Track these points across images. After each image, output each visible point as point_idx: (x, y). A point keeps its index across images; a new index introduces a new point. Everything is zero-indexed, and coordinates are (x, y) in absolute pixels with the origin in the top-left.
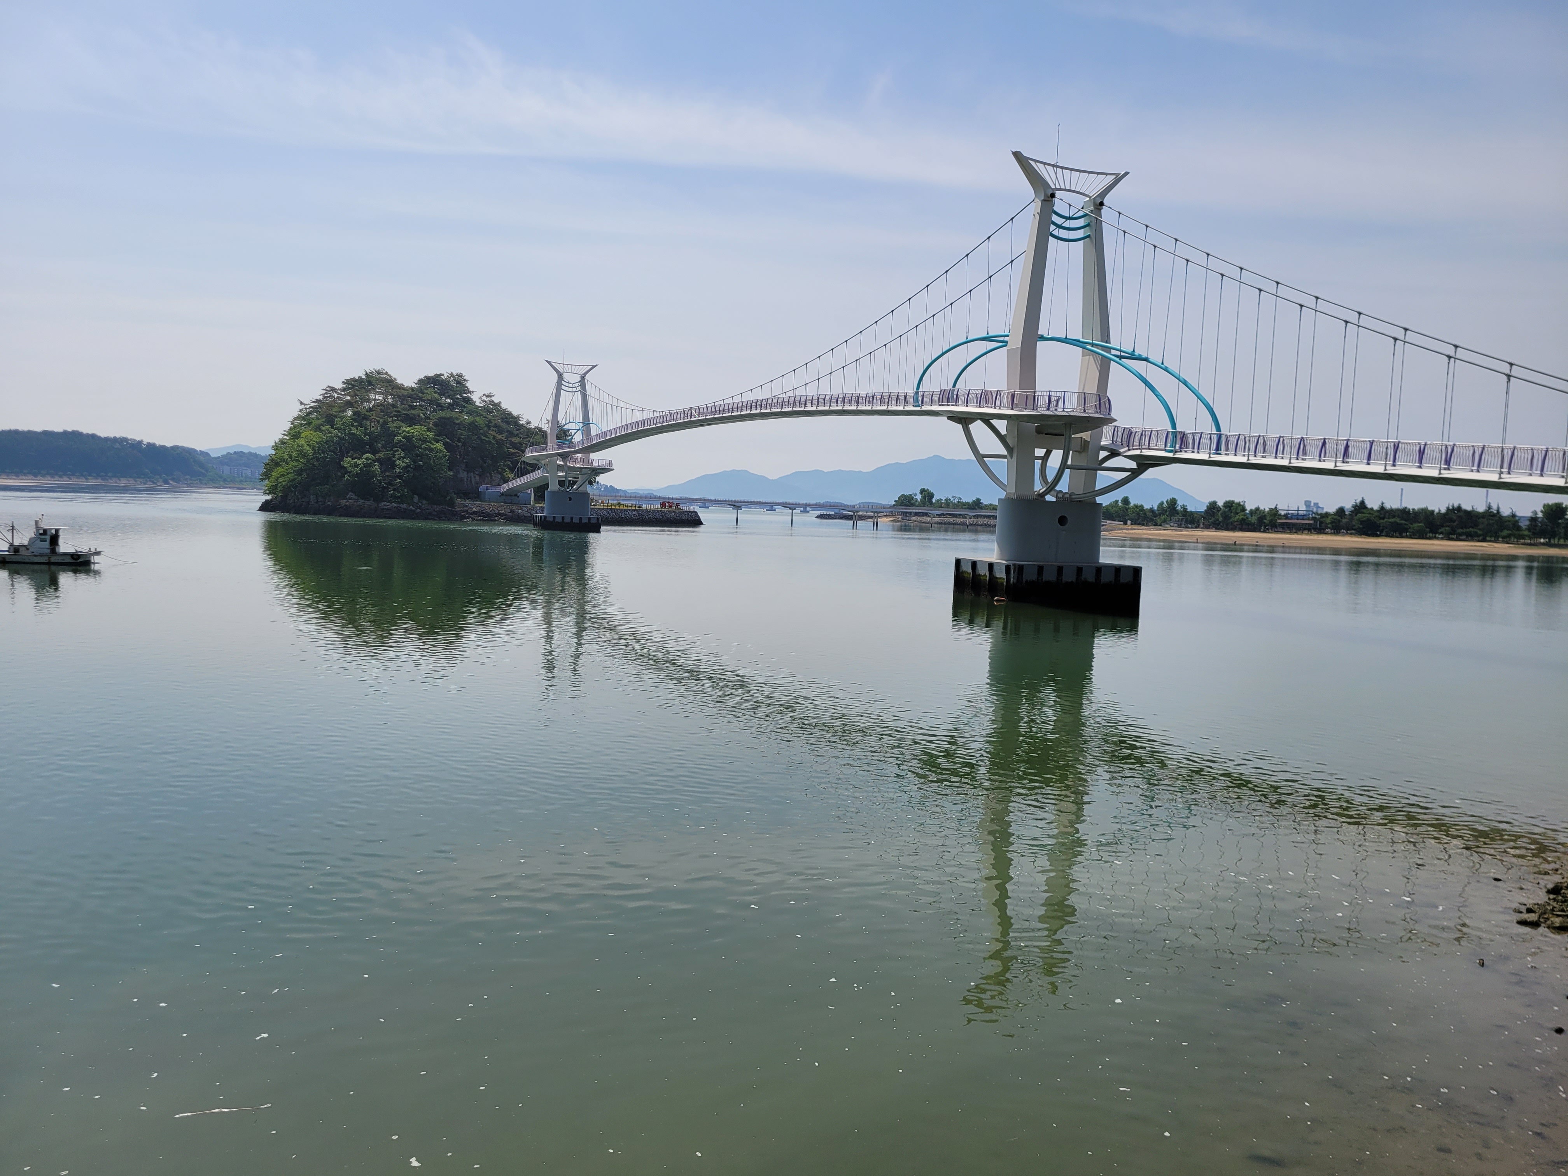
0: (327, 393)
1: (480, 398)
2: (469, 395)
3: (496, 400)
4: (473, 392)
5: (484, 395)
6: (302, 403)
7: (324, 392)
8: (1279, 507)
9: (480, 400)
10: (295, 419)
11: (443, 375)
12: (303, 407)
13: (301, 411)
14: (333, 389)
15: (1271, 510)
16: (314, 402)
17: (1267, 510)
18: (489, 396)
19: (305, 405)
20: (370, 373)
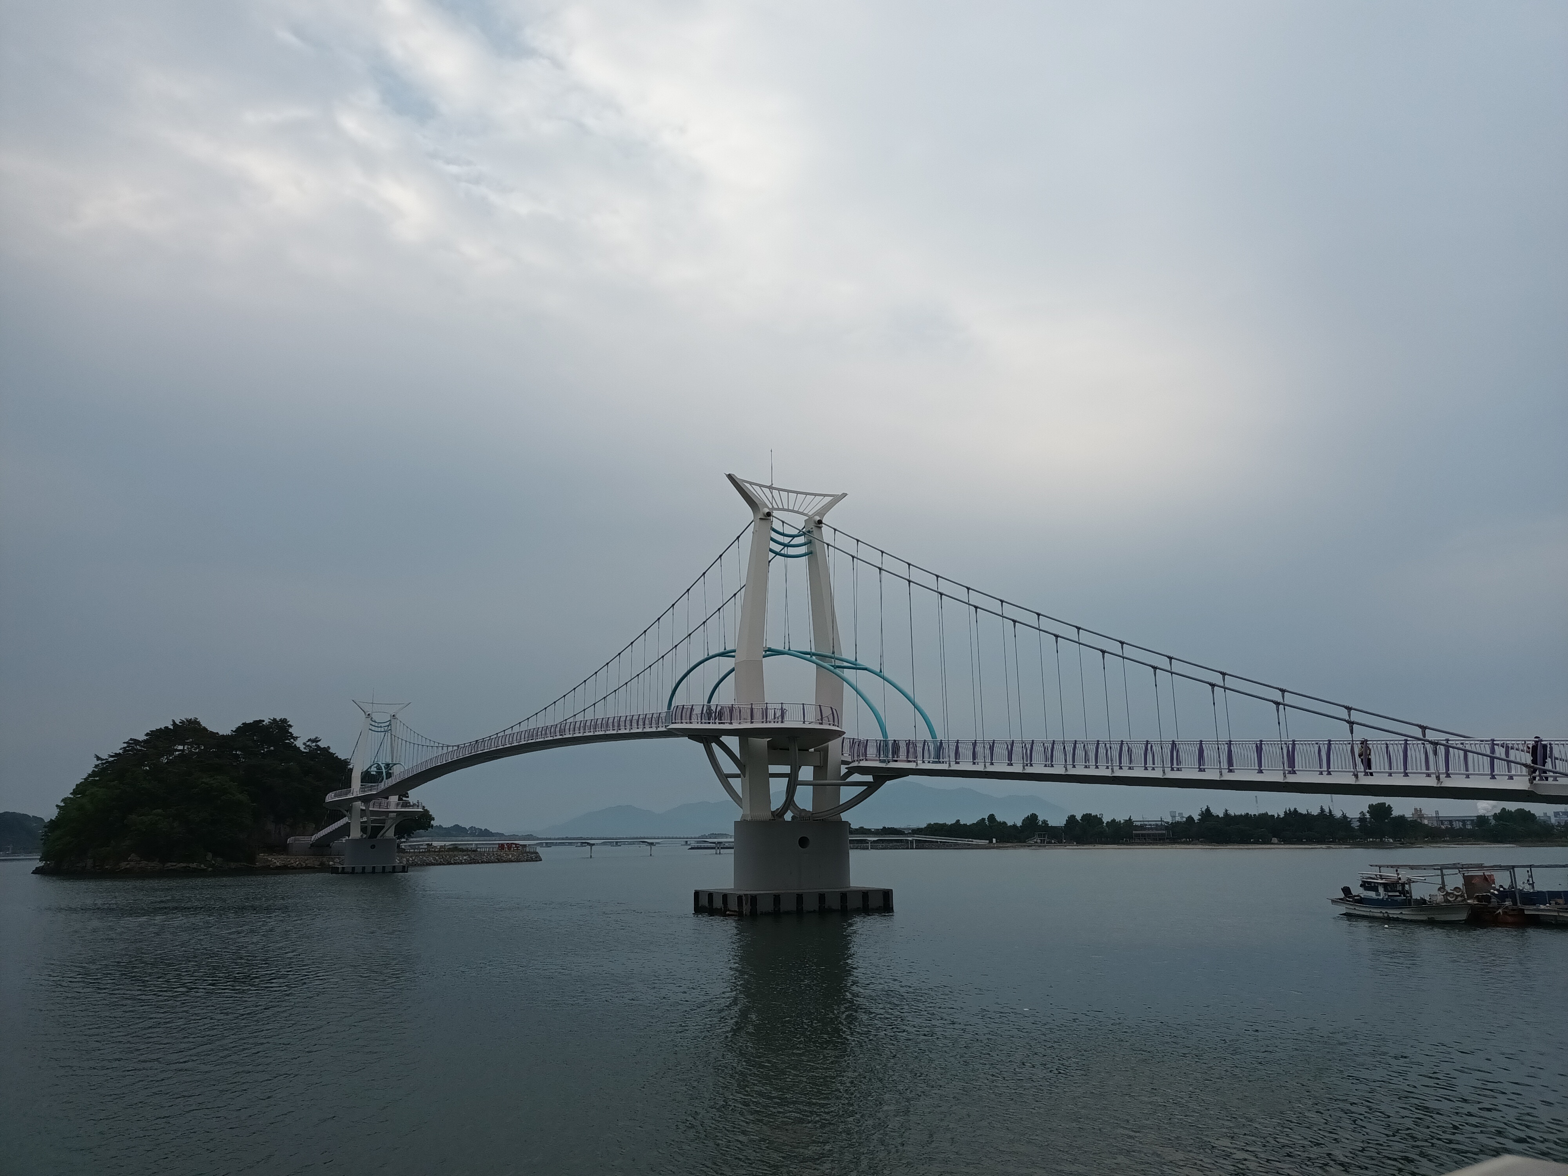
0: (128, 747)
1: (304, 744)
2: (292, 740)
3: (322, 744)
4: (297, 737)
5: (309, 740)
6: (98, 758)
7: (125, 745)
8: (1133, 819)
9: (304, 746)
10: (90, 776)
11: (264, 721)
12: (99, 762)
13: (96, 766)
14: (136, 742)
15: (1126, 821)
16: (112, 756)
17: (1122, 822)
18: (316, 740)
19: (102, 760)
20: (180, 723)
